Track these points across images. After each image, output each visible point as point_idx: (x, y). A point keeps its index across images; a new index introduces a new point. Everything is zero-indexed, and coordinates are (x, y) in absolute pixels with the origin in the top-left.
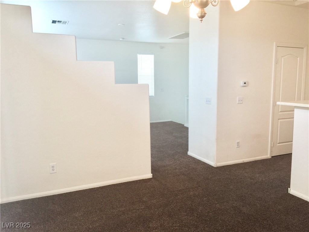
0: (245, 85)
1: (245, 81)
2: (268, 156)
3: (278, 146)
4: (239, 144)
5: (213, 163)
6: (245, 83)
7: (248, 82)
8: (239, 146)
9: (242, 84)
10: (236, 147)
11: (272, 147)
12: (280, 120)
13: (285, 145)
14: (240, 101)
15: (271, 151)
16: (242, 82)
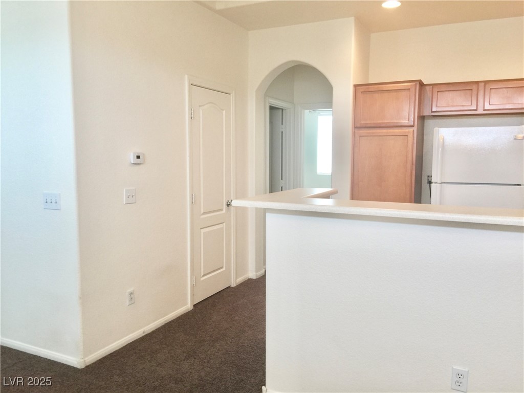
0: (138, 161)
1: (139, 151)
2: (188, 306)
3: (203, 280)
4: (132, 296)
5: (75, 359)
6: (138, 157)
7: (144, 154)
8: (132, 302)
9: (132, 159)
10: (128, 303)
11: (193, 286)
12: (203, 231)
13: (215, 275)
14: (131, 197)
15: (193, 295)
16: (132, 154)
